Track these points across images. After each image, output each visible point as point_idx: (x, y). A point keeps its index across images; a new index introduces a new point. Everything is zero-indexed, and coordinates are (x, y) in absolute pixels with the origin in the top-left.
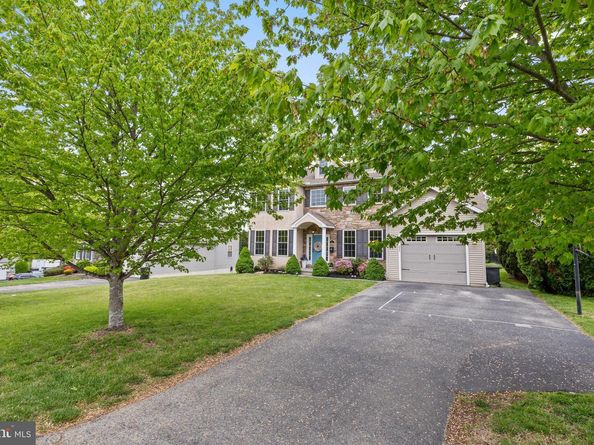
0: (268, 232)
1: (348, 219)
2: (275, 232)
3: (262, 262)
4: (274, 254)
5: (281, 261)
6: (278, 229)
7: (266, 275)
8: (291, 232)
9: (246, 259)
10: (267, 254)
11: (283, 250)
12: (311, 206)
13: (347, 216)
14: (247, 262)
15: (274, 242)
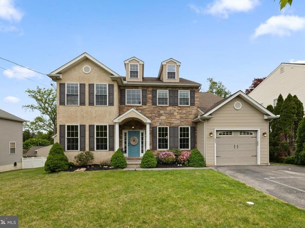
0: (83, 127)
1: (162, 117)
2: (91, 127)
3: (80, 158)
4: (91, 149)
5: (102, 156)
6: (96, 124)
7: (89, 172)
8: (112, 127)
9: (60, 156)
10: (83, 149)
11: (102, 145)
12: (126, 104)
13: (161, 115)
14: (62, 159)
15: (91, 136)
